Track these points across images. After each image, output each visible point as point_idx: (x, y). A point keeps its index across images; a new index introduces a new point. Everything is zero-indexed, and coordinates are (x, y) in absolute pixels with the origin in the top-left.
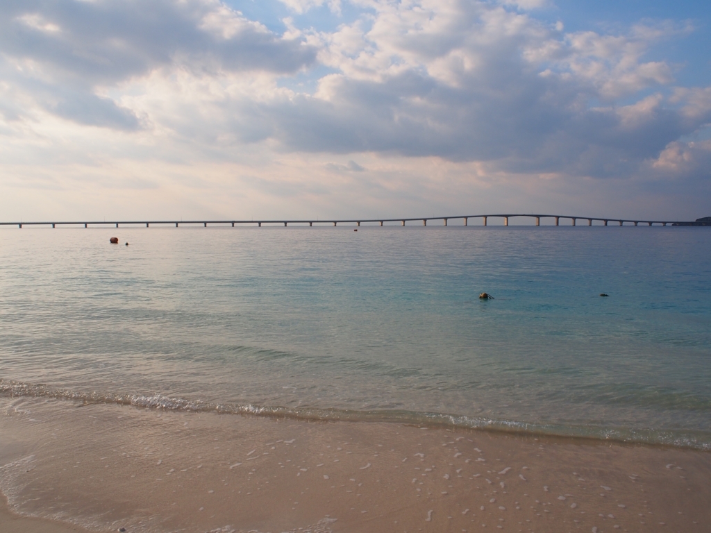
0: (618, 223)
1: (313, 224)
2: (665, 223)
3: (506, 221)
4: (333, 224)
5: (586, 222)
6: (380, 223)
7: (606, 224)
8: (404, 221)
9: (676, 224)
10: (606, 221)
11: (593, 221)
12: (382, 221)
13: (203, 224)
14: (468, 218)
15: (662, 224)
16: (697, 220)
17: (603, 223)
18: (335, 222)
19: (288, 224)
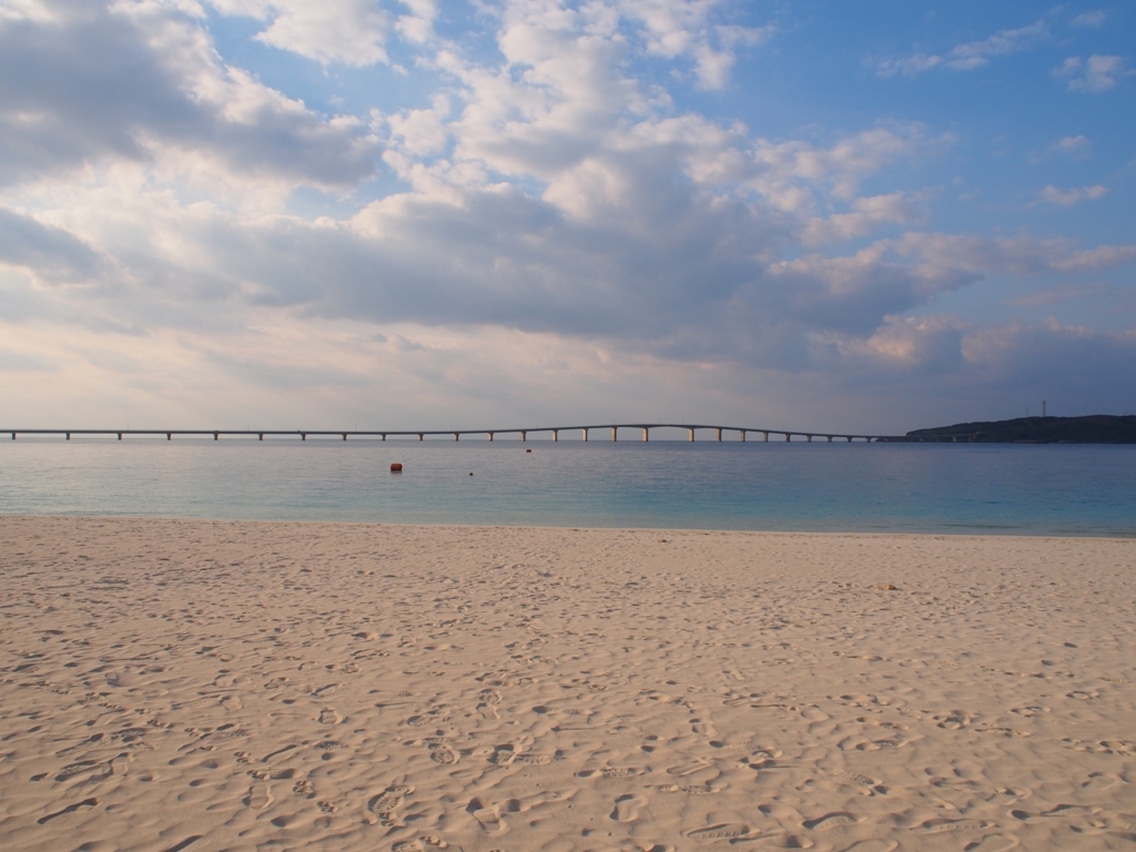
0: (805, 438)
1: (348, 437)
2: (869, 438)
3: (645, 435)
4: (381, 437)
5: (761, 437)
6: (454, 436)
7: (788, 439)
8: (491, 433)
9: (881, 439)
10: (788, 434)
11: (770, 434)
12: (457, 433)
13: (165, 436)
14: (590, 430)
15: (865, 440)
16: (908, 434)
17: (783, 438)
18: (384, 434)
19: (307, 436)
